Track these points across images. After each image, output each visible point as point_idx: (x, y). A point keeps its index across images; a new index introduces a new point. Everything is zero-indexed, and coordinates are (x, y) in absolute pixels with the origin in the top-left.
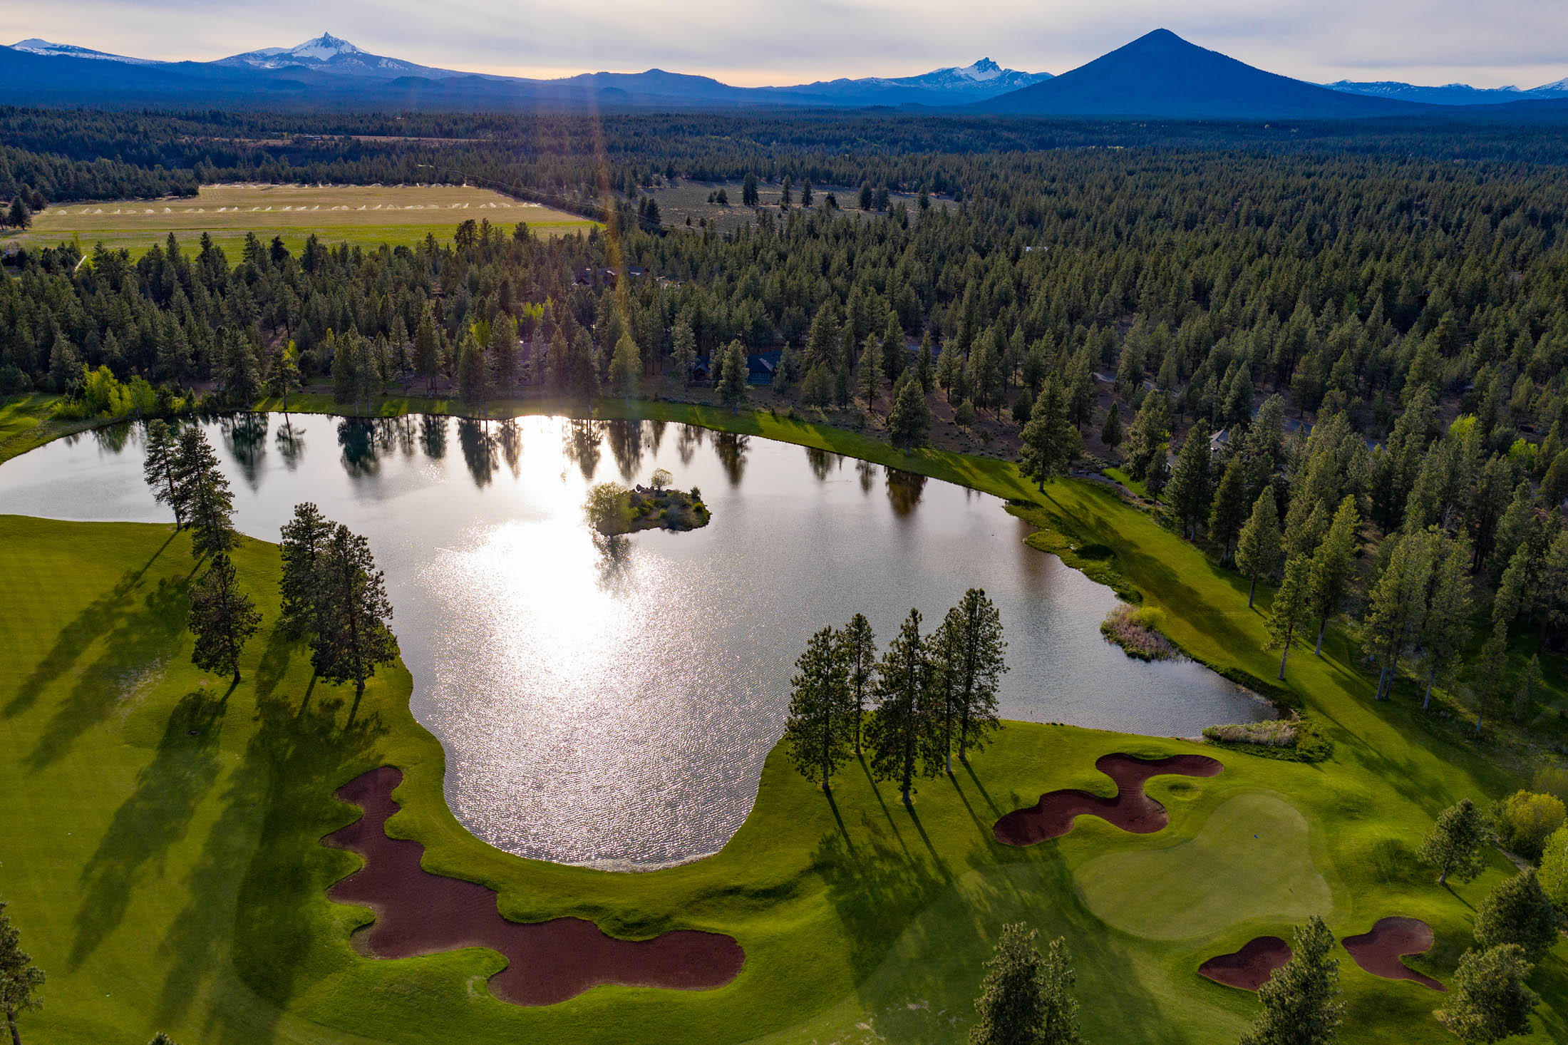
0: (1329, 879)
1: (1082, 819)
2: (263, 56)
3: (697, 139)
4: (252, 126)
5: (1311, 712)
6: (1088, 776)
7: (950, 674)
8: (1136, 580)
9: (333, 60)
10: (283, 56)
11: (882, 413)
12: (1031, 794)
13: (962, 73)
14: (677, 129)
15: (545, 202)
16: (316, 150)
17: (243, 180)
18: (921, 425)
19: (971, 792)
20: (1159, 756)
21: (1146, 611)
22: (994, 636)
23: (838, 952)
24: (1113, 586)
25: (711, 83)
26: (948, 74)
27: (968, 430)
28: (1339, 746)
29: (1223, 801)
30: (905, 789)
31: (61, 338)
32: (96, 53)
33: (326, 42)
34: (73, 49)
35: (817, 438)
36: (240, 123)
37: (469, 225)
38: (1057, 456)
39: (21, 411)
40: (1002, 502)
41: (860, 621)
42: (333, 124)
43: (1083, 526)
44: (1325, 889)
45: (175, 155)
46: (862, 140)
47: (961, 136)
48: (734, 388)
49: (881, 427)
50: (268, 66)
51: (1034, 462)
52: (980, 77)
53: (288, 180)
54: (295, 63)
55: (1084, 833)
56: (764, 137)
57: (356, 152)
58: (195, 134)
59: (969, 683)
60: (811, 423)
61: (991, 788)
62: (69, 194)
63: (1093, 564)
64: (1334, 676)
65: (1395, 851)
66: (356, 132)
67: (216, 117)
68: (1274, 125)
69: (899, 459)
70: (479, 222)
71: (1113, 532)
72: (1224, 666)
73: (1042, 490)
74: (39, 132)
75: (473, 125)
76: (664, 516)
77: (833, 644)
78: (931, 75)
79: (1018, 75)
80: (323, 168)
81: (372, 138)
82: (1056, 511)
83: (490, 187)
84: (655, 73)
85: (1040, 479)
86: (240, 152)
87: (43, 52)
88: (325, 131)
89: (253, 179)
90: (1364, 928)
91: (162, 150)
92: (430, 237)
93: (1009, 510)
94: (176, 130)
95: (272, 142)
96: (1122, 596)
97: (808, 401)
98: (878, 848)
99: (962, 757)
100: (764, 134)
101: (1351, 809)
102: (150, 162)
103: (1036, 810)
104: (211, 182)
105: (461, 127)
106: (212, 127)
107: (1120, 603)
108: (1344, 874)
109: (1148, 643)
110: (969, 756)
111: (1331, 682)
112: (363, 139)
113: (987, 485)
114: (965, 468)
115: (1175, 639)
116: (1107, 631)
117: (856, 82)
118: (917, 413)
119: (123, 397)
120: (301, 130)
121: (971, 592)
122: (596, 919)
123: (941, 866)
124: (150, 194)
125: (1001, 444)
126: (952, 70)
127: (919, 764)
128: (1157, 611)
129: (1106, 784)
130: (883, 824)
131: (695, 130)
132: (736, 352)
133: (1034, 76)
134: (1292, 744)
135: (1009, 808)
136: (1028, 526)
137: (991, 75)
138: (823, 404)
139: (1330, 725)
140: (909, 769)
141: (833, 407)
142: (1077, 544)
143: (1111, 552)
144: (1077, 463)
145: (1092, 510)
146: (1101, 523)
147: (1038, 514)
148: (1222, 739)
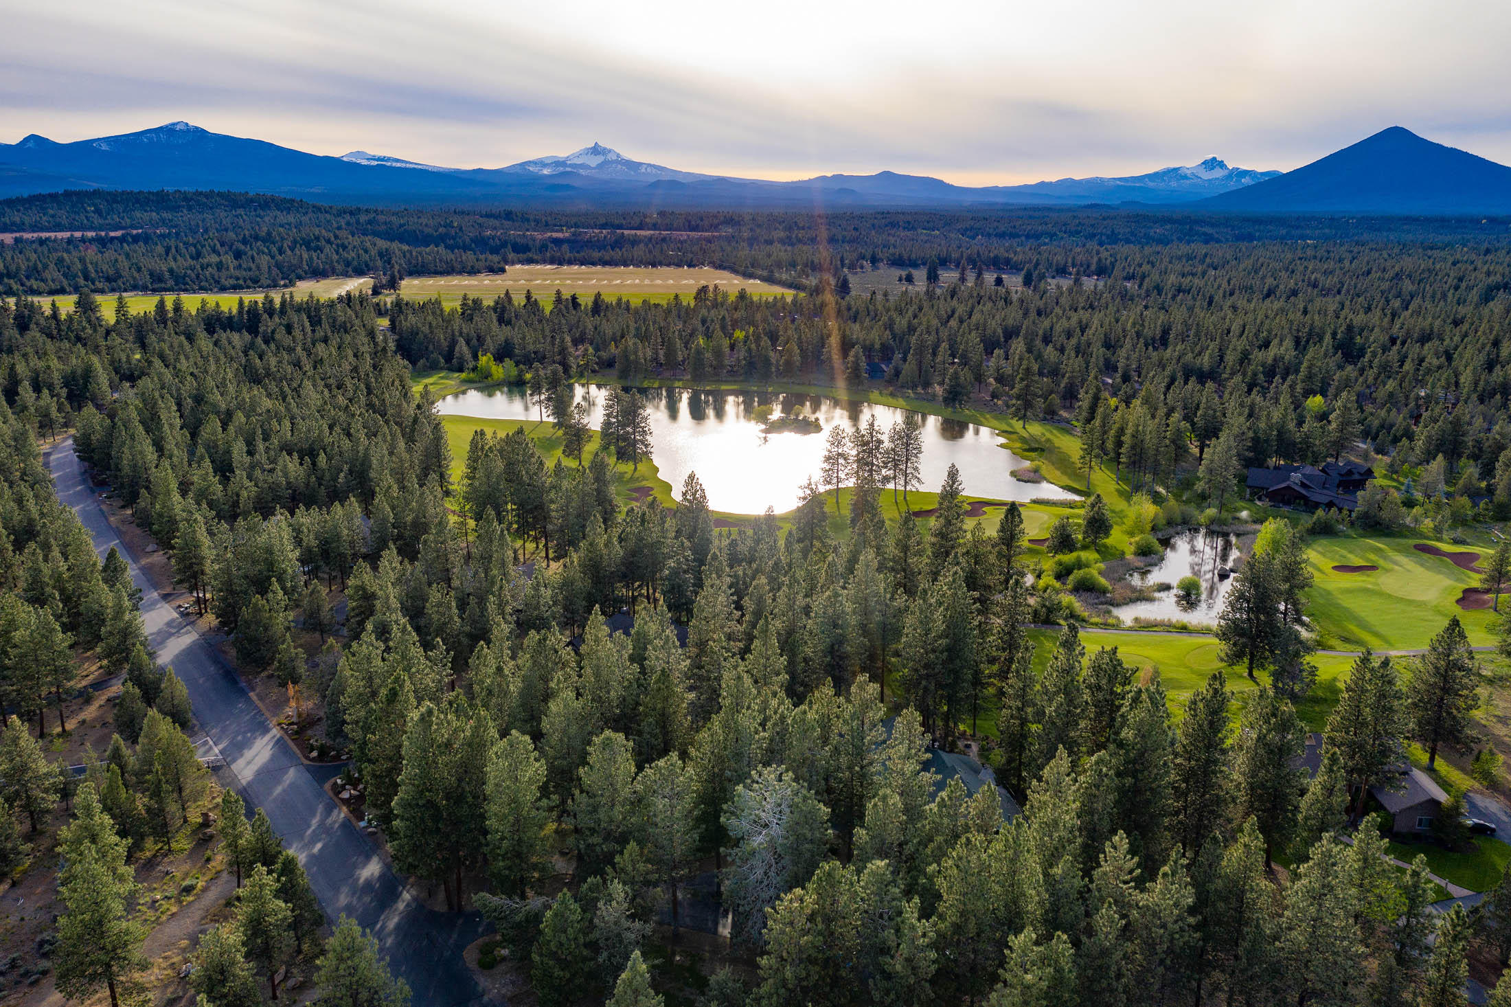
2: (541, 163)
3: (909, 233)
4: (537, 222)
8: (1046, 459)
9: (600, 166)
10: (558, 163)
13: (1188, 172)
14: (894, 225)
15: (763, 279)
16: (589, 241)
17: (536, 262)
18: (961, 393)
19: (903, 506)
25: (940, 183)
26: (1174, 173)
27: (999, 402)
31: (462, 341)
32: (406, 162)
33: (596, 150)
34: (389, 159)
35: (902, 404)
36: (528, 220)
37: (704, 289)
38: (1031, 406)
39: (442, 378)
40: (996, 431)
42: (603, 221)
43: (1037, 441)
45: (482, 244)
46: (1060, 234)
47: (1158, 230)
48: (856, 375)
50: (546, 172)
52: (1206, 175)
53: (570, 263)
54: (568, 169)
56: (970, 232)
57: (618, 243)
58: (495, 228)
60: (903, 398)
61: (913, 506)
62: (419, 270)
66: (620, 227)
67: (509, 215)
68: (1492, 220)
69: (947, 413)
70: (711, 288)
71: (1052, 444)
72: (1063, 484)
73: (1024, 427)
74: (384, 227)
75: (716, 222)
78: (1156, 174)
79: (1245, 173)
80: (596, 255)
81: (633, 232)
83: (724, 268)
84: (887, 175)
85: (1022, 420)
86: (531, 243)
87: (365, 162)
88: (595, 227)
89: (544, 262)
90: (1042, 538)
91: (472, 240)
92: (677, 296)
94: (480, 225)
95: (555, 235)
97: (903, 386)
99: (905, 498)
100: (972, 228)
101: (1073, 516)
102: (465, 248)
103: (929, 511)
104: (513, 263)
105: (706, 223)
106: (507, 223)
109: (1029, 476)
110: (908, 498)
111: (1114, 490)
112: (626, 232)
115: (1047, 476)
117: (1080, 182)
118: (958, 386)
119: (498, 371)
120: (576, 226)
124: (473, 272)
126: (1179, 169)
129: (967, 508)
131: (909, 226)
132: (857, 353)
133: (1262, 174)
134: (1068, 504)
135: (916, 510)
137: (1218, 173)
138: (912, 388)
142: (1026, 447)
143: (1043, 450)
144: (1056, 418)
145: (1048, 435)
146: (1048, 440)
147: (1014, 436)
148: (1035, 502)
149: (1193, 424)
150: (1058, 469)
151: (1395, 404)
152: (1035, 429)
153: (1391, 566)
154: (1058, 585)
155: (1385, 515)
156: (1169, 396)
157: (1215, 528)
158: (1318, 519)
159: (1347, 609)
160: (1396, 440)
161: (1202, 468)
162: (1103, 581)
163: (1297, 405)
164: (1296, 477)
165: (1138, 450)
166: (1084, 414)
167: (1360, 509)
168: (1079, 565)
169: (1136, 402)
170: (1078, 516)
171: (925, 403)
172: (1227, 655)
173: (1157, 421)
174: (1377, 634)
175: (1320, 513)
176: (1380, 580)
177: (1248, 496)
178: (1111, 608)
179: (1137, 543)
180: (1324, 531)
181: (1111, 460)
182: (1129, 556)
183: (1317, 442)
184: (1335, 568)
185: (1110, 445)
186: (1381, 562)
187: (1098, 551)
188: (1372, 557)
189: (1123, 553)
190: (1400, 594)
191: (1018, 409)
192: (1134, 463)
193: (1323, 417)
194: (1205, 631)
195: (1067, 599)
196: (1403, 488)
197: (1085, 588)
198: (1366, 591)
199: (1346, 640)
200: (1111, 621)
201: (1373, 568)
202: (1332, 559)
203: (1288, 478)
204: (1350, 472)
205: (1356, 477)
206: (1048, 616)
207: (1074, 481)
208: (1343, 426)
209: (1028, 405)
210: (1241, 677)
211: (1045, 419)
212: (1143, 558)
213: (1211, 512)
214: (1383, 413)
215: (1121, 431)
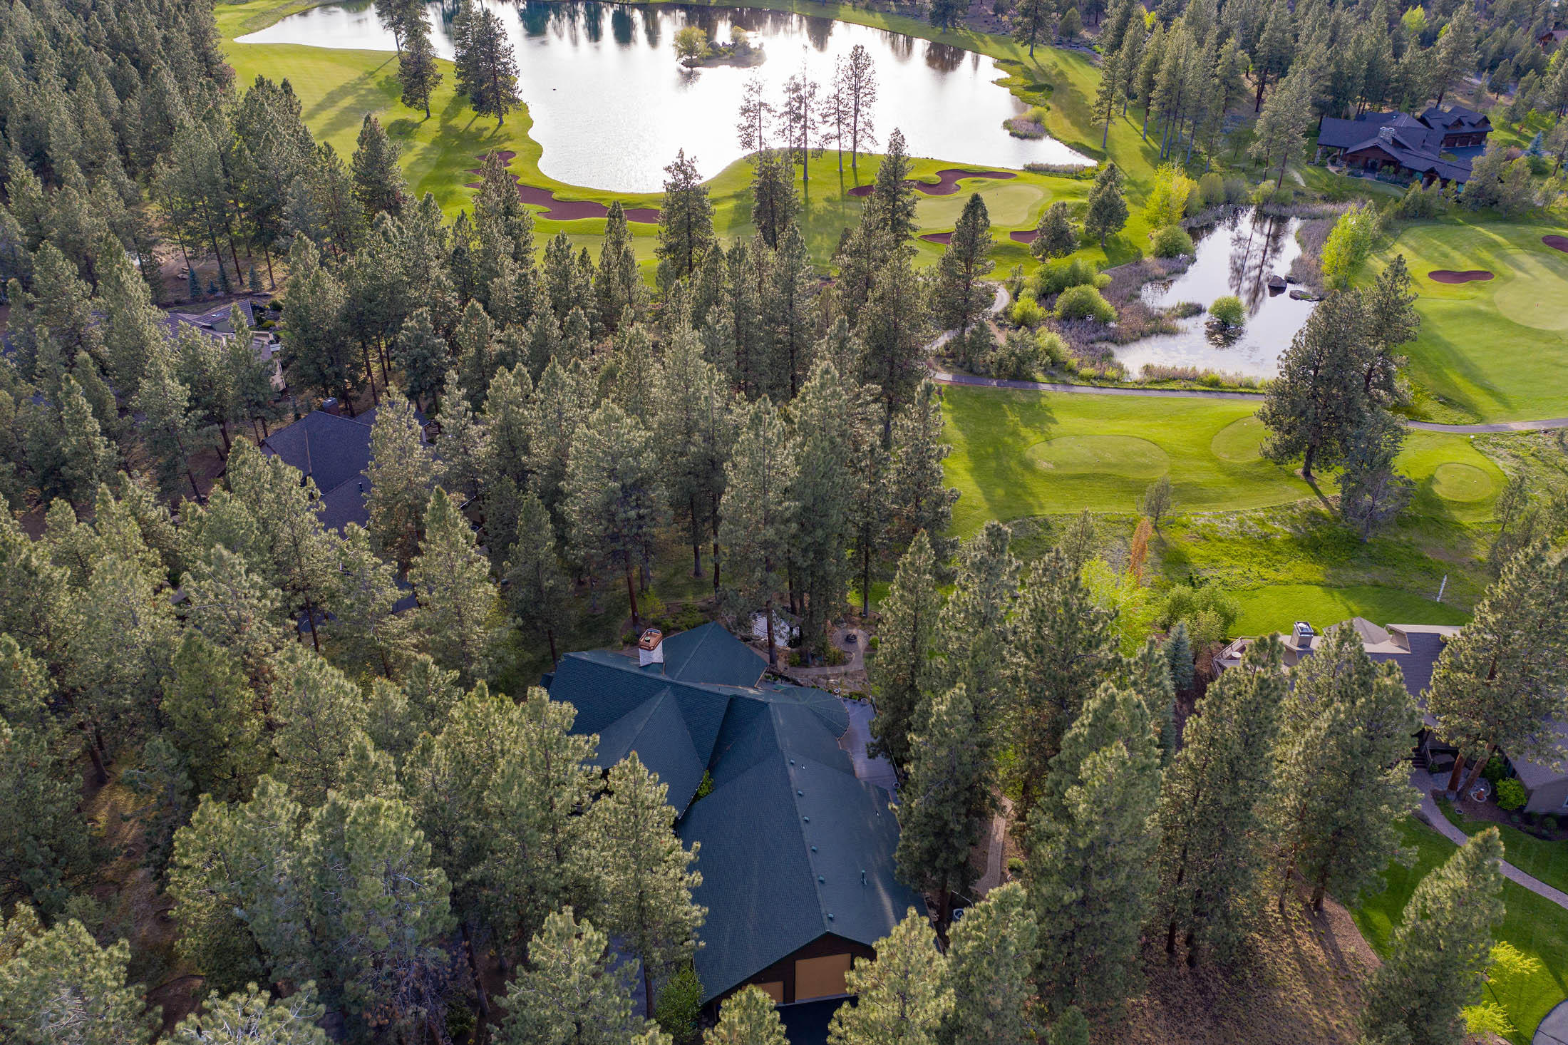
0: (1032, 214)
5: (1108, 162)
6: (927, 176)
19: (849, 178)
29: (999, 187)
40: (995, 61)
43: (1045, 74)
44: (1024, 219)
61: (862, 178)
63: (1030, 94)
64: (1143, 147)
69: (936, 34)
71: (1065, 78)
73: (1031, 55)
82: (1032, 66)
90: (1031, 230)
99: (854, 165)
101: (1078, 193)
109: (1030, 130)
110: (858, 165)
111: (1138, 149)
115: (1052, 128)
116: (1006, 123)
121: (856, 48)
122: (602, 202)
129: (937, 180)
135: (866, 184)
142: (1031, 83)
143: (1050, 88)
144: (1076, 40)
145: (1062, 66)
146: (1061, 74)
147: (1017, 68)
148: (1032, 169)
149: (1253, 53)
150: (1068, 116)
151: (1519, 19)
152: (1046, 57)
153: (1511, 271)
154: (1039, 312)
155: (1507, 189)
156: (1225, 11)
157: (1271, 209)
158: (1414, 197)
159: (1448, 346)
160: (1519, 72)
161: (1260, 123)
162: (1105, 304)
163: (1393, 21)
164: (1387, 132)
165: (1175, 93)
166: (1110, 36)
167: (1472, 182)
168: (1076, 278)
169: (1180, 22)
170: (1083, 193)
171: (910, 21)
172: (1275, 447)
173: (1205, 50)
174: (1491, 391)
175: (1417, 187)
176: (1497, 296)
177: (1318, 159)
178: (1113, 348)
179: (1160, 238)
180: (1420, 214)
181: (1137, 107)
182: (1148, 259)
183: (1419, 79)
184: (1433, 275)
185: (1137, 86)
186: (1499, 265)
187: (1105, 249)
188: (1486, 255)
189: (1139, 255)
190: (1523, 320)
191: (1025, 30)
192: (1168, 112)
193: (1428, 39)
194: (1246, 389)
195: (1049, 337)
196: (1529, 146)
197: (1077, 316)
198: (1476, 314)
199: (1447, 402)
200: (1111, 373)
201: (1485, 275)
202: (1429, 259)
203: (1376, 133)
204: (1460, 122)
205: (1466, 129)
206: (1018, 368)
207: (1086, 135)
208: (1456, 53)
209: (1038, 23)
210: (1292, 476)
211: (1060, 43)
212: (1166, 261)
213: (1268, 186)
214: (1502, 32)
215: (1155, 63)
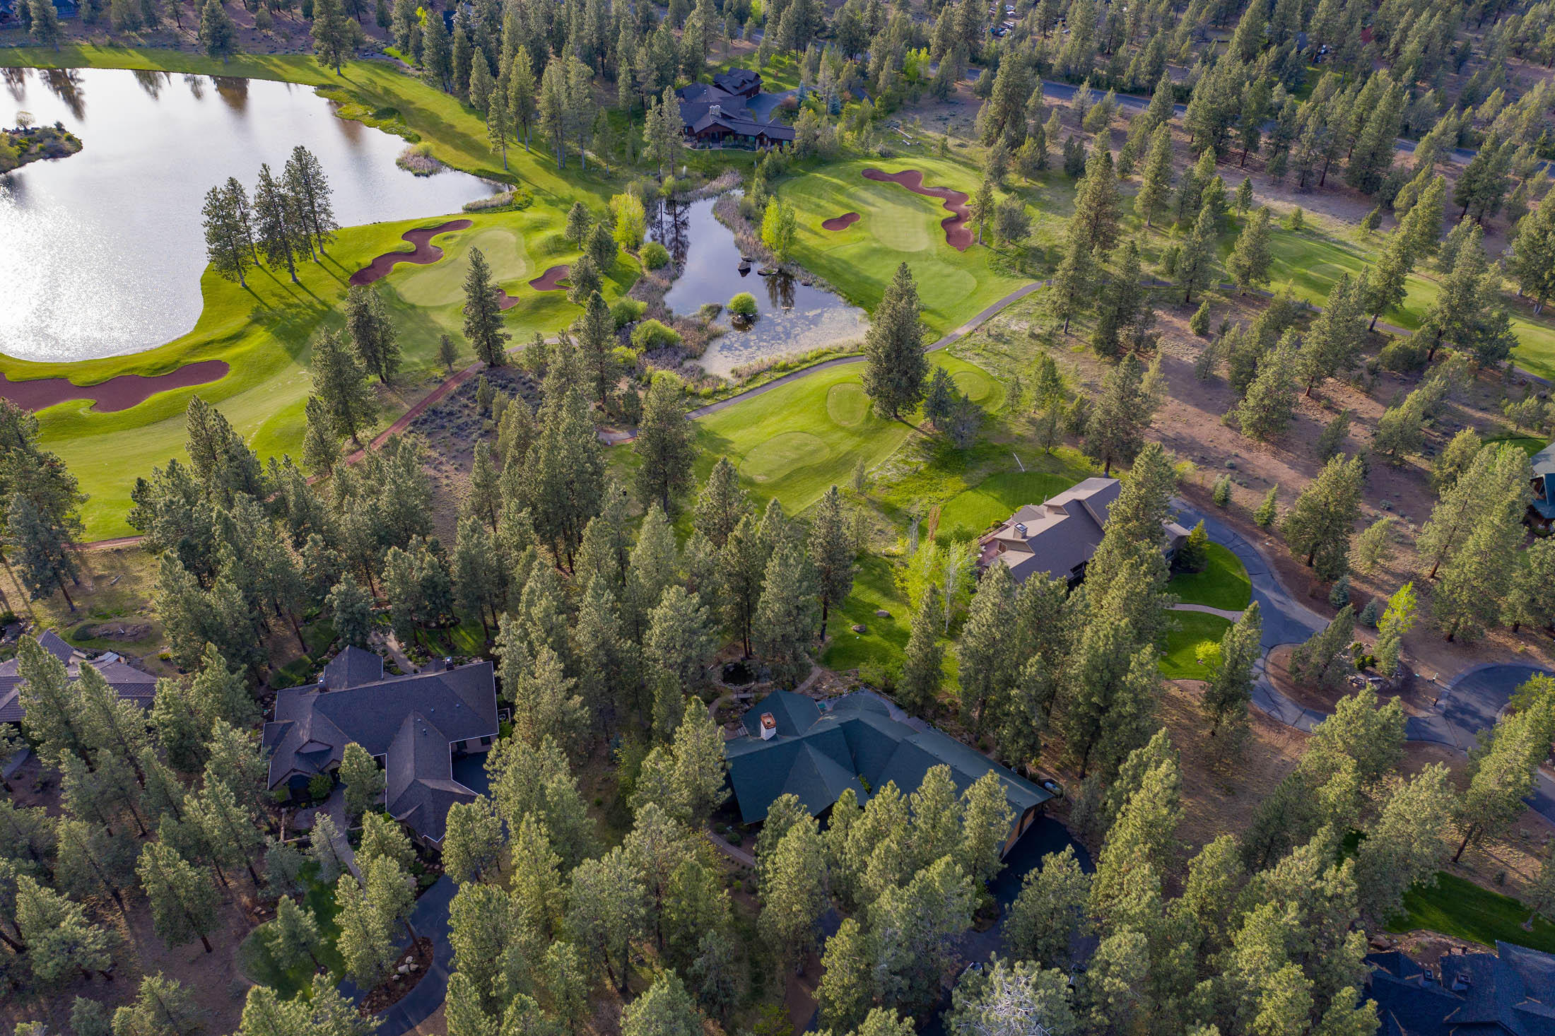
0: (525, 259)
1: (396, 265)
5: (523, 184)
6: (399, 244)
7: (298, 201)
8: (415, 127)
11: (193, 28)
12: (367, 260)
18: (229, 36)
19: (333, 267)
20: (437, 225)
21: (421, 145)
22: (318, 173)
23: (279, 349)
24: (401, 134)
27: (270, 33)
28: (536, 198)
29: (472, 238)
30: (292, 270)
35: (143, 61)
38: (341, 46)
40: (312, 88)
41: (232, 182)
43: (376, 96)
44: (523, 264)
48: (47, 26)
49: (195, 42)
51: (327, 53)
55: (399, 271)
59: (312, 203)
60: (133, 48)
61: (344, 263)
63: (385, 122)
64: (535, 161)
65: (557, 240)
69: (219, 67)
71: (396, 96)
72: (474, 169)
73: (340, 74)
76: (42, 149)
77: (221, 196)
82: (353, 88)
85: (336, 65)
90: (540, 275)
93: (318, 94)
96: (408, 140)
97: (123, 27)
98: (286, 304)
99: (322, 252)
101: (539, 226)
103: (372, 266)
107: (407, 144)
108: (533, 256)
109: (425, 165)
110: (326, 251)
111: (533, 164)
113: (297, 78)
114: (276, 66)
115: (444, 159)
116: (400, 164)
118: (223, 27)
121: (296, 149)
122: (136, 373)
123: (323, 303)
125: (300, 41)
127: (296, 255)
128: (428, 144)
129: (410, 246)
130: (285, 293)
134: (509, 203)
135: (356, 270)
136: (336, 103)
138: (136, 29)
139: (531, 188)
140: (290, 259)
141: (146, 30)
142: (372, 109)
143: (396, 111)
144: (363, 47)
145: (379, 81)
146: (387, 90)
147: (341, 93)
148: (472, 209)
150: (443, 141)
152: (356, 74)
153: (865, 208)
154: (633, 354)
157: (678, 197)
164: (716, 109)
176: (873, 232)
178: (698, 363)
179: (647, 256)
182: (647, 274)
184: (825, 226)
186: (855, 205)
187: (608, 275)
188: (842, 199)
190: (902, 247)
197: (655, 347)
198: (874, 252)
200: (719, 385)
201: (854, 216)
202: (813, 212)
203: (706, 111)
204: (743, 82)
205: (748, 86)
207: (477, 158)
212: (660, 273)
